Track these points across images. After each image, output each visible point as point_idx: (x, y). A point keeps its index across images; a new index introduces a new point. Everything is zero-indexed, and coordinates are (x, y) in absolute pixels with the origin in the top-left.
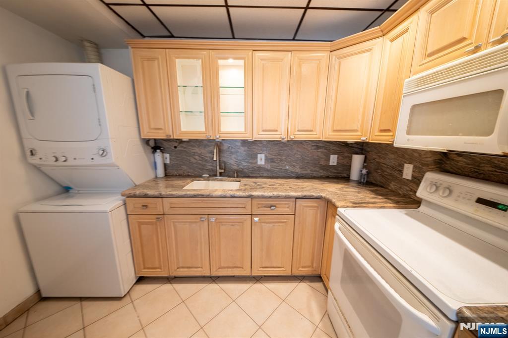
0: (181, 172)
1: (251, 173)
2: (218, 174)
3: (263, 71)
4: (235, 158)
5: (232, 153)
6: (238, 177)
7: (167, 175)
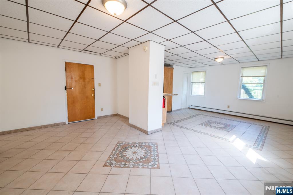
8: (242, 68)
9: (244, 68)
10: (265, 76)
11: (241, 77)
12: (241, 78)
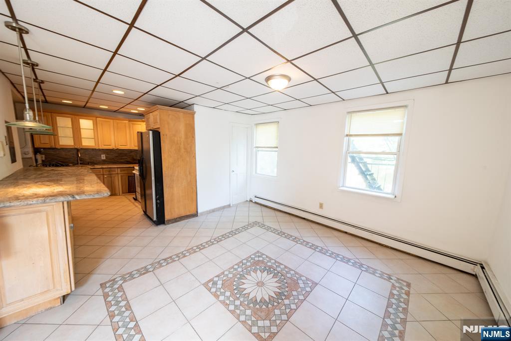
1: (100, 162)
2: (79, 163)
3: (102, 124)
4: (88, 156)
6: (91, 164)
8: (349, 113)
9: (354, 115)
10: (400, 135)
11: (347, 135)
12: (346, 139)
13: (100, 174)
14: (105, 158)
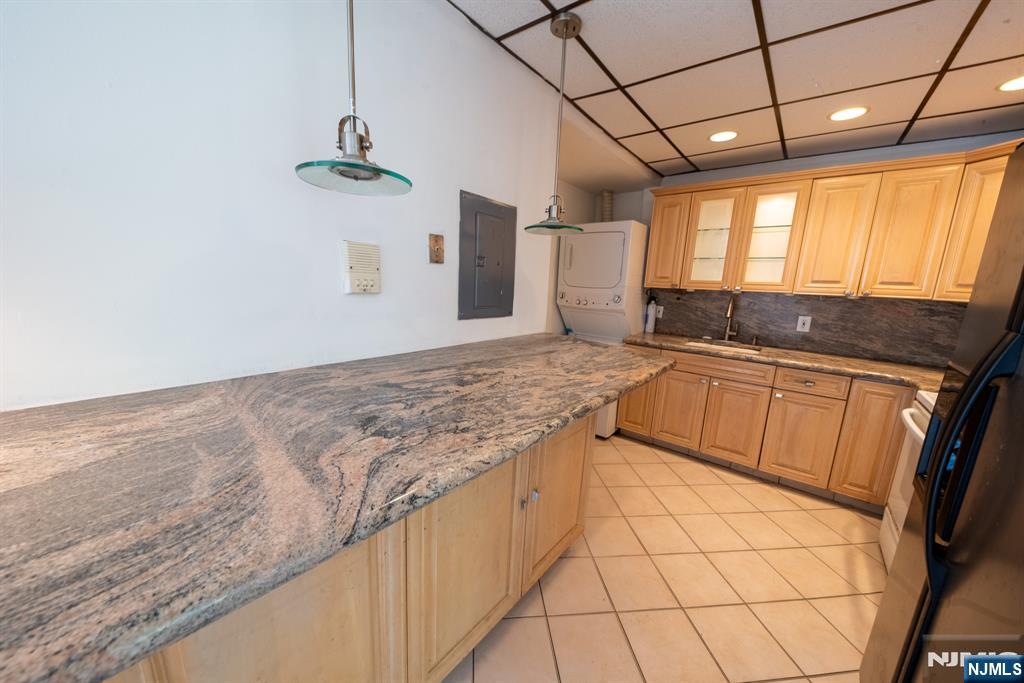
0: (674, 330)
1: (781, 343)
2: (727, 337)
3: (827, 201)
4: (757, 319)
5: (754, 311)
6: (756, 344)
7: (656, 332)
13: (762, 381)
14: (807, 329)
